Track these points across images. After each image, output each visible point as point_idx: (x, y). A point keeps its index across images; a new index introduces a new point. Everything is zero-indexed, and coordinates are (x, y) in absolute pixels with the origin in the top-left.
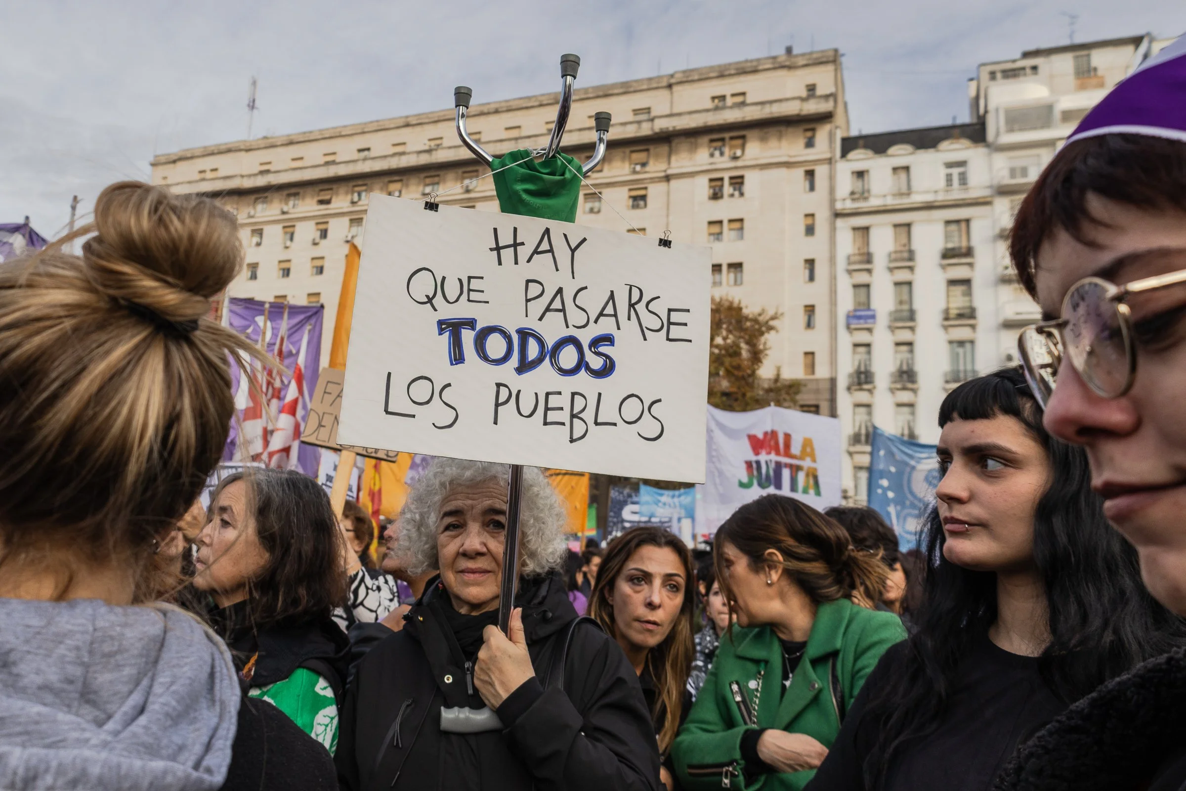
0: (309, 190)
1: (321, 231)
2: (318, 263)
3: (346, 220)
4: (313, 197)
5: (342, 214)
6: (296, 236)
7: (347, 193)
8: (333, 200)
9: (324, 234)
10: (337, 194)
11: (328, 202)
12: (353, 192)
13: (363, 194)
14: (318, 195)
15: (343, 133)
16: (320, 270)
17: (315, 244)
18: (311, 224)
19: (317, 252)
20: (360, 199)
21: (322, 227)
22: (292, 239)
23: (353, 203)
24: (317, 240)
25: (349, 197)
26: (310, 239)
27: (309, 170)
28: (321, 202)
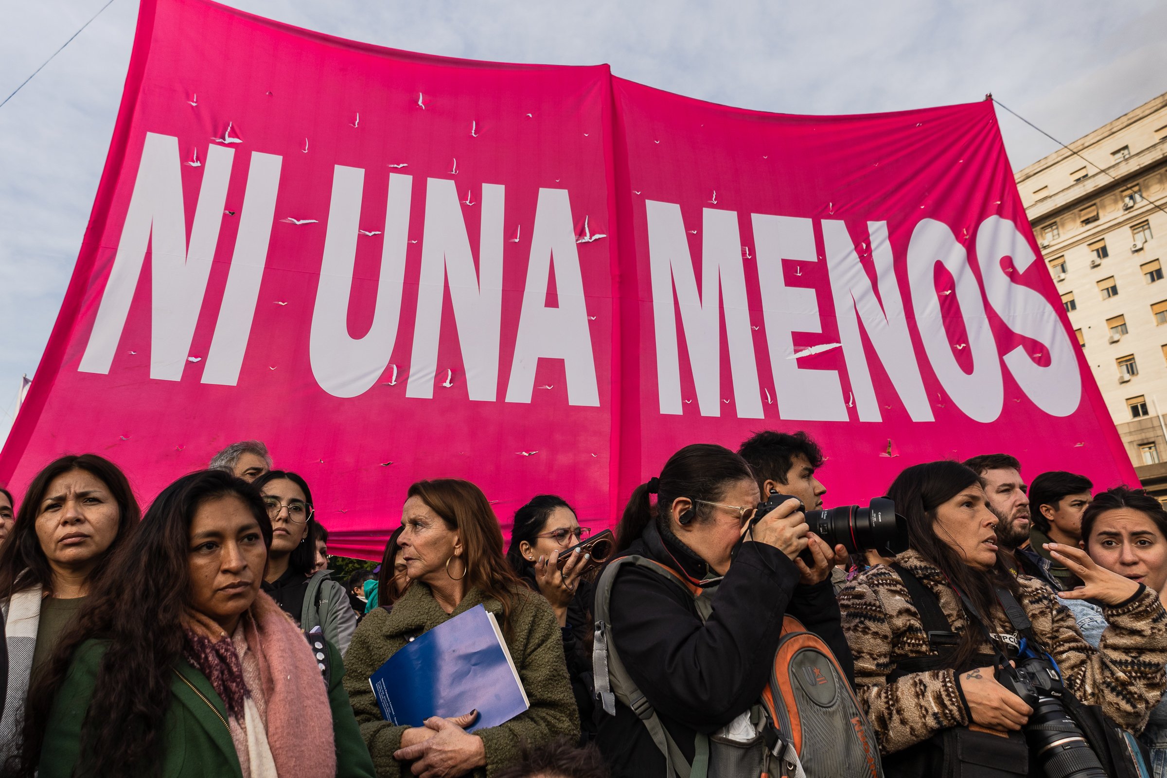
0: (1067, 215)
1: (1097, 250)
2: (1109, 284)
3: (1126, 229)
4: (1074, 220)
5: (1119, 225)
6: (1068, 266)
7: (1116, 201)
8: (1101, 215)
9: (1103, 253)
10: (1104, 207)
11: (1096, 218)
12: (1122, 198)
13: (1137, 196)
14: (1080, 217)
15: (1086, 145)
16: (1114, 291)
17: (1095, 266)
18: (1084, 249)
19: (1101, 273)
20: (1135, 203)
21: (1099, 245)
22: (1064, 271)
23: (1127, 209)
24: (1098, 261)
25: (1121, 205)
26: (1088, 263)
27: (1061, 195)
28: (1087, 222)
